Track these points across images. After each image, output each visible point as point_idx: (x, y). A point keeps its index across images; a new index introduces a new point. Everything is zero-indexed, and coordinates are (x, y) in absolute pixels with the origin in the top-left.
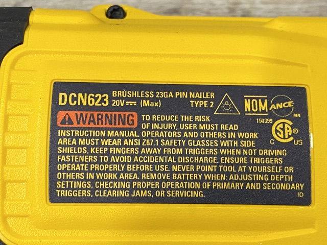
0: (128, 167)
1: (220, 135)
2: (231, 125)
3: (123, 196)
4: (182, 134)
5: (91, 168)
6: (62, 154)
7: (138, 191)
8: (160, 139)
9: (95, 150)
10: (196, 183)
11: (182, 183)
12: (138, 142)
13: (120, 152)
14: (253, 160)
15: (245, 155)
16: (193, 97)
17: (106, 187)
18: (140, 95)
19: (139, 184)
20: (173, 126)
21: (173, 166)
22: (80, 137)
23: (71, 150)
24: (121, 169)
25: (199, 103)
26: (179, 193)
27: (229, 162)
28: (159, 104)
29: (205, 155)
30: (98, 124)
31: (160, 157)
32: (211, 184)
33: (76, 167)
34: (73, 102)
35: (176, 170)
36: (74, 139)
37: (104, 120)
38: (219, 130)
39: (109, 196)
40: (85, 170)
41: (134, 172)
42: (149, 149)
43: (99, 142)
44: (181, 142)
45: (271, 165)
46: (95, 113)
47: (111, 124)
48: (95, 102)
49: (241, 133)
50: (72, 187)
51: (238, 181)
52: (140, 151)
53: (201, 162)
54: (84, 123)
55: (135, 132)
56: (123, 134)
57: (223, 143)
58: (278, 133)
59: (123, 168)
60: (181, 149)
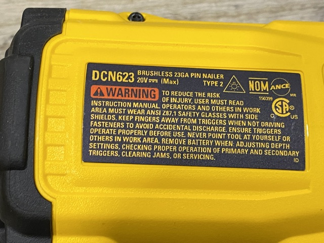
0: (150, 133)
1: (228, 108)
2: (238, 101)
3: (145, 156)
4: (197, 107)
5: (119, 132)
6: (94, 120)
7: (158, 153)
8: (177, 111)
9: (122, 118)
10: (208, 148)
11: (196, 148)
12: (159, 112)
13: (143, 120)
14: (256, 130)
15: (249, 127)
16: (206, 77)
17: (131, 149)
18: (161, 74)
19: (159, 148)
20: (188, 100)
21: (189, 133)
22: (109, 107)
23: (102, 117)
24: (145, 134)
25: (211, 82)
26: (194, 156)
27: (235, 131)
28: (176, 82)
29: (216, 125)
30: (125, 96)
31: (178, 126)
32: (221, 150)
33: (106, 131)
34: (104, 78)
35: (191, 136)
36: (105, 109)
37: (130, 93)
38: (227, 105)
39: (134, 156)
40: (114, 133)
41: (155, 137)
42: (168, 118)
43: (126, 111)
44: (196, 114)
45: (271, 135)
46: (123, 88)
47: (136, 96)
48: (123, 78)
49: (246, 108)
50: (102, 148)
51: (244, 148)
52: (160, 120)
53: (212, 131)
54: (113, 95)
55: (157, 104)
56: (146, 105)
57: (230, 116)
58: (277, 109)
59: (146, 133)
60: (195, 120)
